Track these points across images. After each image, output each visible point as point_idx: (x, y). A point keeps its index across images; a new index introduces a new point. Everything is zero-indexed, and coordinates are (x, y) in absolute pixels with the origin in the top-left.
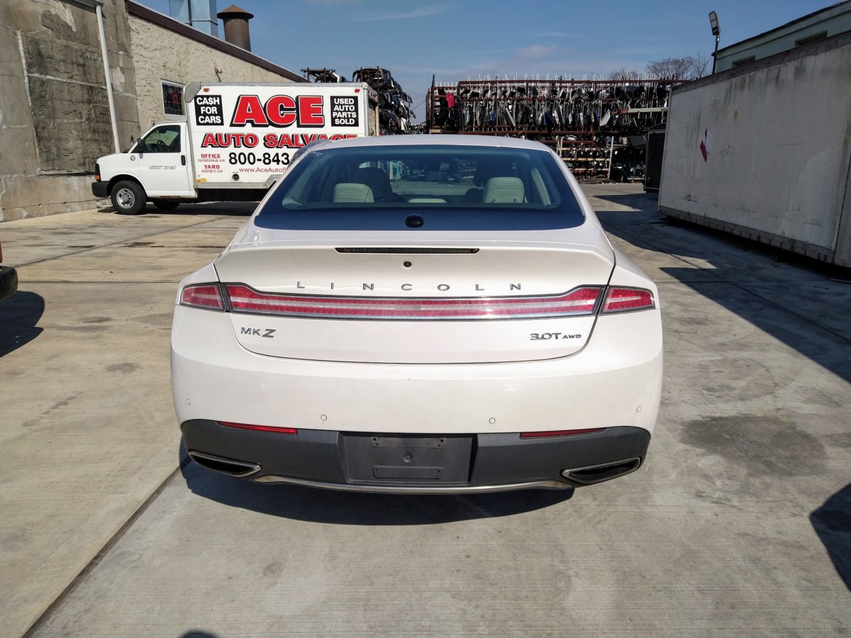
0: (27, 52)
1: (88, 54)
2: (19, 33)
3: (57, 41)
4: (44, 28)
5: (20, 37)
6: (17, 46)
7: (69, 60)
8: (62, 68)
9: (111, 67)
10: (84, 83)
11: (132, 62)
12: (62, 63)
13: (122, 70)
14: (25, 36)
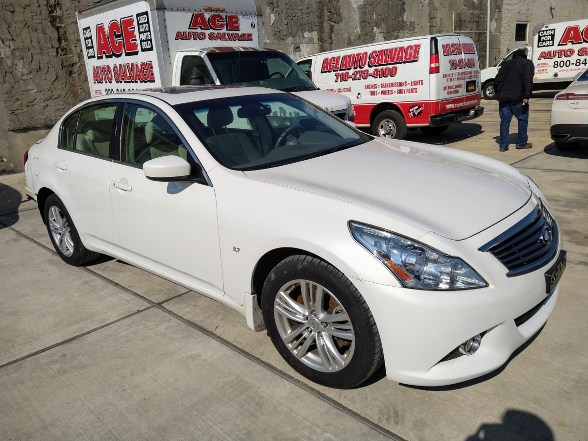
0: (456, 21)
1: (481, 16)
2: (454, 12)
3: (469, 12)
4: (464, 6)
5: (454, 14)
6: (452, 19)
7: (472, 21)
8: (469, 26)
9: (491, 20)
10: (477, 31)
11: (501, 15)
12: (469, 23)
13: (496, 20)
14: (455, 13)
